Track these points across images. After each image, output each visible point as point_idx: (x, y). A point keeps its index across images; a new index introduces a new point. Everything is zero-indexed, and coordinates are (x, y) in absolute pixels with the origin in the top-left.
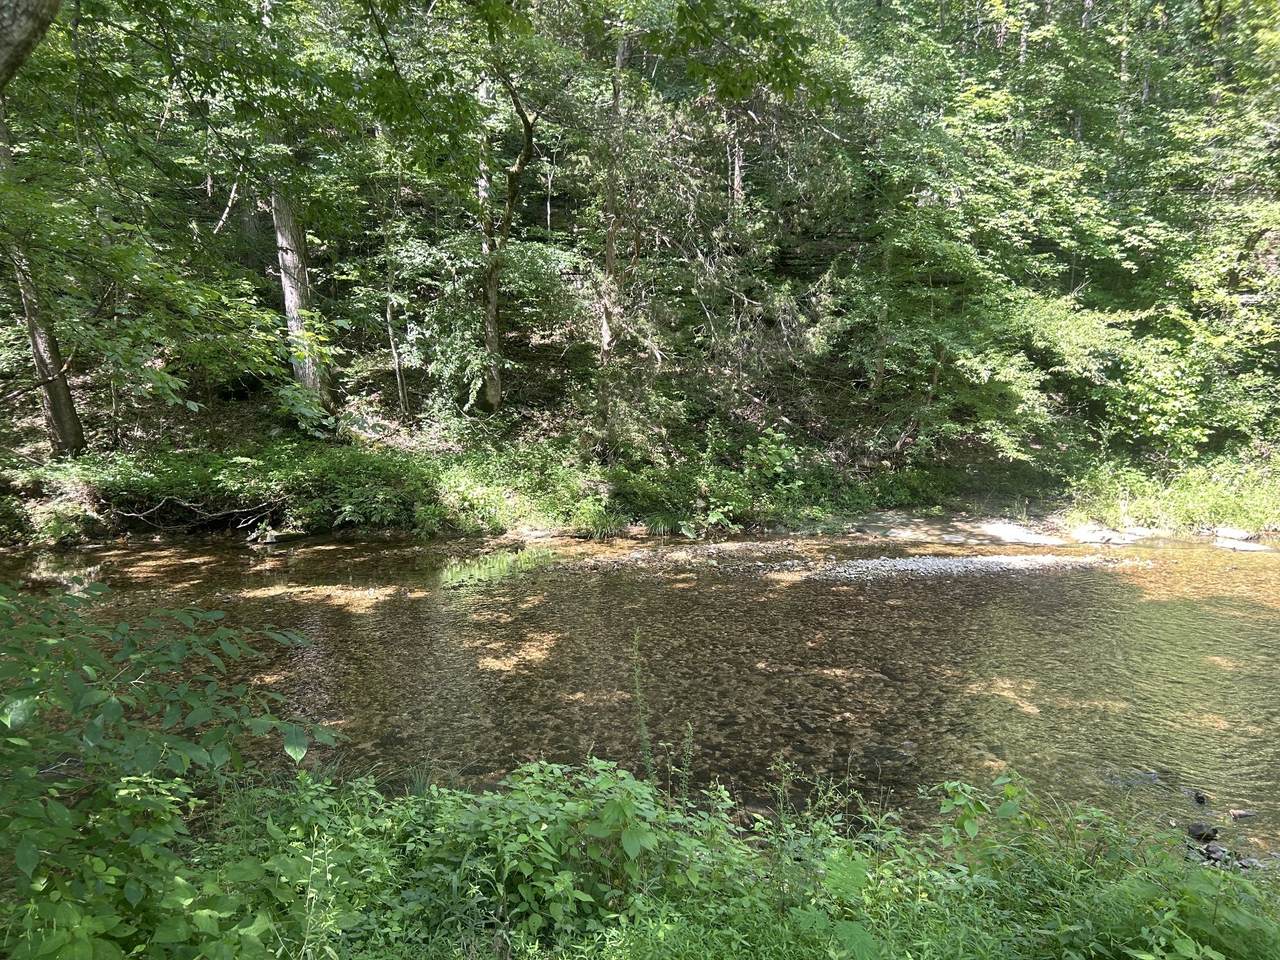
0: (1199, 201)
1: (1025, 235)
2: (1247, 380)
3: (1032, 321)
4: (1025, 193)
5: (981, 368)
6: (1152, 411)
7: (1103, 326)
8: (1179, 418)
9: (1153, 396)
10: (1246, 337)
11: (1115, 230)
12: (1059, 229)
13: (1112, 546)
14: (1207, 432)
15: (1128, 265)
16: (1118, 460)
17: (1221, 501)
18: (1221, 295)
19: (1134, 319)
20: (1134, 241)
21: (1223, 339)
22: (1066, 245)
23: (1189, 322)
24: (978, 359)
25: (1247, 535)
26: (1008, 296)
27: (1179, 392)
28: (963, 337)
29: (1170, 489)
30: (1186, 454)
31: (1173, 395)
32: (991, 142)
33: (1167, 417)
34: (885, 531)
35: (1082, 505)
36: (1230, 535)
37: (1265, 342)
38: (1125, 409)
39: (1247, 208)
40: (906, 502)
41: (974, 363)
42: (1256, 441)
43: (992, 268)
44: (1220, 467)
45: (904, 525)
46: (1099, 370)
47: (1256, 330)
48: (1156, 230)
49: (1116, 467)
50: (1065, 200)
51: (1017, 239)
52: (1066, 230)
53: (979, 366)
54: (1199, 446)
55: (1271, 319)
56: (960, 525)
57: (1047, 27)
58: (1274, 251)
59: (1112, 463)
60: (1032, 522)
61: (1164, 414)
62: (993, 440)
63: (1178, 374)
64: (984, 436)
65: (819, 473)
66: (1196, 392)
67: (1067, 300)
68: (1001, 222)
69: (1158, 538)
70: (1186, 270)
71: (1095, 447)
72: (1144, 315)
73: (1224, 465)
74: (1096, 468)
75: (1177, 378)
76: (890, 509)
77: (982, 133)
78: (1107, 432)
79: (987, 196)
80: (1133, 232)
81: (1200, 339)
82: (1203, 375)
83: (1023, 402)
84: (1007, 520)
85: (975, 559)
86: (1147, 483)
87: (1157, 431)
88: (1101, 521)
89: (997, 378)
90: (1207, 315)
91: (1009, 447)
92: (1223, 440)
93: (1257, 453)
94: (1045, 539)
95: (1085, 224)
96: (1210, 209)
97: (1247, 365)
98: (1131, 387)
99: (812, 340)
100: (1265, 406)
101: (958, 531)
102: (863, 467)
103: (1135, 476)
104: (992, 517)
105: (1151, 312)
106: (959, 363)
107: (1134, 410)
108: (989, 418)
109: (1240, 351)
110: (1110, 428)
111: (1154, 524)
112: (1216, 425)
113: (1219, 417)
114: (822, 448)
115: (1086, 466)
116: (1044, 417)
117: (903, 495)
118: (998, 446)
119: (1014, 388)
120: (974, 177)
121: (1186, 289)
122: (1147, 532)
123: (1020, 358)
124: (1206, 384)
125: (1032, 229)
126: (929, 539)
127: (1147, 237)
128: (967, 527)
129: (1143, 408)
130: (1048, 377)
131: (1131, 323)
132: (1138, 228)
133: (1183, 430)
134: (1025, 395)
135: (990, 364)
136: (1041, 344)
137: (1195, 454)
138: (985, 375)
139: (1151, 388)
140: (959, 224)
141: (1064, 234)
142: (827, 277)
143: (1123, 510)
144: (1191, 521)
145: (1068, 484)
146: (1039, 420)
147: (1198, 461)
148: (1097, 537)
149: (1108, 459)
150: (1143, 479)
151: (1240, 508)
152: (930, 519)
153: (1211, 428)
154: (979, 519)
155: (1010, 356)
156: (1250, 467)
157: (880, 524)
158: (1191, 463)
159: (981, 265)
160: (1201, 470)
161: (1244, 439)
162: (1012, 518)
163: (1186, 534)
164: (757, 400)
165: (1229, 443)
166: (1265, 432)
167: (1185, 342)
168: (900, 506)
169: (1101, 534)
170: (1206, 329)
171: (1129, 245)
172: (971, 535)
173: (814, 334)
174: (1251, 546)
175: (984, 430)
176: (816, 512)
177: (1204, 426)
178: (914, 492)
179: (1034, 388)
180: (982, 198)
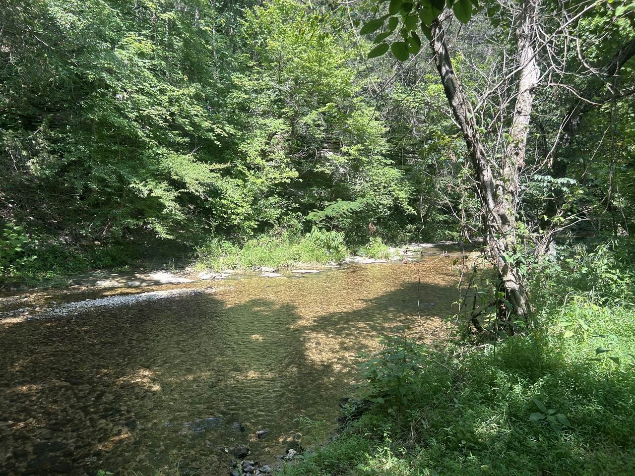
0: (248, 117)
1: (166, 120)
2: (272, 200)
3: (171, 165)
4: (164, 99)
5: (143, 189)
6: (233, 213)
7: (208, 171)
8: (245, 217)
9: (233, 206)
10: (269, 180)
11: (210, 125)
12: (184, 120)
13: (216, 280)
14: (257, 223)
15: (217, 143)
16: (219, 237)
17: (263, 255)
18: (258, 160)
19: (221, 168)
20: (219, 131)
21: (260, 180)
22: (187, 129)
23: (246, 172)
24: (142, 184)
25: (273, 270)
26: (158, 151)
27: (244, 205)
28: (135, 172)
29: (243, 250)
30: (248, 233)
31: (242, 206)
32: (146, 70)
33: (239, 216)
34: (93, 283)
35: (202, 261)
36: (267, 270)
37: (276, 182)
38: (222, 213)
39: (267, 121)
40: (109, 264)
41: (140, 186)
42: (276, 227)
43: (148, 136)
44: (263, 239)
45: (106, 278)
46: (203, 192)
47: (273, 177)
48: (229, 128)
49: (219, 241)
50: (186, 106)
51: (161, 122)
52: (187, 121)
53: (143, 188)
54: (254, 230)
55: (279, 172)
56: (138, 276)
57: (170, 13)
58: (280, 144)
59: (217, 239)
60: (177, 271)
61: (238, 214)
62: (154, 228)
63: (243, 196)
64: (149, 226)
65: (53, 251)
66: (251, 205)
67: (189, 156)
68: (152, 112)
69: (237, 274)
70: (243, 147)
71: (208, 231)
72: (225, 166)
73: (264, 238)
74: (210, 241)
75: (243, 198)
76: (99, 269)
77: (141, 64)
78: (214, 224)
79: (144, 97)
80: (218, 127)
81: (251, 180)
82: (253, 197)
83: (166, 208)
84: (164, 271)
85: (143, 294)
86: (233, 248)
87: (236, 223)
88: (211, 268)
89: (152, 195)
90: (253, 169)
91: (162, 231)
92: (264, 227)
93: (277, 232)
94: (182, 280)
95: (196, 119)
96: (253, 121)
97: (270, 193)
98: (223, 201)
99: (32, 167)
100: (279, 211)
101: (136, 279)
102: (81, 246)
103: (227, 244)
104: (157, 270)
105: (228, 165)
106: (131, 186)
107: (225, 213)
108: (152, 217)
109: (268, 187)
110: (215, 222)
111: (235, 267)
112: (260, 220)
113: (261, 216)
114: (56, 235)
115: (205, 241)
116: (180, 216)
117: (107, 261)
118: (157, 232)
119: (161, 201)
120: (136, 85)
121: (244, 156)
122: (232, 271)
123: (164, 185)
124: (255, 201)
125: (168, 117)
126: (120, 285)
127: (225, 130)
128: (142, 277)
129: (229, 212)
130: (179, 194)
131: (220, 170)
132: (220, 126)
133: (247, 222)
134: (167, 204)
135: (150, 187)
136: (175, 177)
137: (252, 233)
138: (146, 193)
139: (232, 202)
140: (129, 109)
141: (186, 123)
142: (41, 128)
143: (221, 262)
144: (251, 265)
145: (196, 250)
146: (178, 217)
147: (254, 236)
148: (208, 276)
149: (215, 237)
150: (231, 246)
151: (271, 257)
152: (122, 274)
153: (258, 221)
154: (150, 272)
155: (160, 183)
156: (274, 238)
157: (91, 278)
158: (251, 238)
159: (142, 134)
160: (255, 241)
161: (272, 226)
162: (167, 270)
163: (249, 271)
164: (10, 205)
165: (266, 228)
166: (280, 223)
167: (245, 181)
168: (106, 267)
169: (211, 275)
170: (253, 175)
171: (216, 133)
172: (143, 281)
173: (33, 163)
174: (276, 275)
175: (149, 223)
176: (49, 275)
177: (255, 220)
178: (114, 259)
179: (172, 201)
180: (142, 97)
